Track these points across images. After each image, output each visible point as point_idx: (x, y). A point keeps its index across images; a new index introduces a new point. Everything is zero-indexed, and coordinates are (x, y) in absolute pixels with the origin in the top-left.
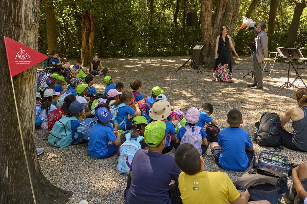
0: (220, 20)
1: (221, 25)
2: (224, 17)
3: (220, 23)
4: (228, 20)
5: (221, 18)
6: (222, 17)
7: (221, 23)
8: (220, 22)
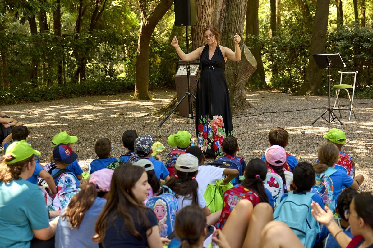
0: (221, 14)
1: (224, 23)
2: (228, 6)
3: (220, 19)
4: (237, 12)
5: (222, 8)
6: (224, 6)
7: (223, 19)
8: (221, 16)
